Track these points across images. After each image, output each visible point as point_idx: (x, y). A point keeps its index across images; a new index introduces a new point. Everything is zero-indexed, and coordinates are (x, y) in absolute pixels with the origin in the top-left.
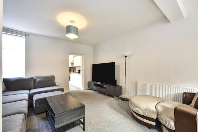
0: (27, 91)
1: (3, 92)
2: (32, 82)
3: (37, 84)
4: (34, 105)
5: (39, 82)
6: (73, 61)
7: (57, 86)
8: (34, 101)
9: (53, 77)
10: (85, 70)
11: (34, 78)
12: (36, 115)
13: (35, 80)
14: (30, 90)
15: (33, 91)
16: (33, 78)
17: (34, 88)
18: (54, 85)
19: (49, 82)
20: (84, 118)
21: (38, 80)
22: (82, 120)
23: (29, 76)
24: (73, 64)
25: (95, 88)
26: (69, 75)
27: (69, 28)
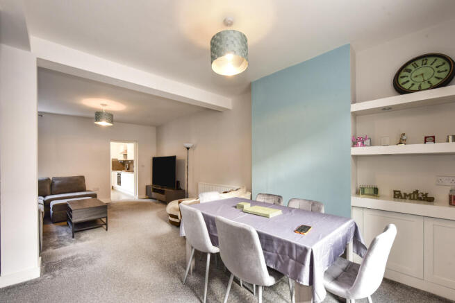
0: (42, 199)
2: (48, 186)
3: (54, 189)
4: (52, 212)
5: (59, 186)
6: (126, 151)
7: (88, 191)
8: (51, 207)
9: (82, 178)
10: (141, 166)
11: (51, 179)
12: (53, 223)
13: (53, 182)
14: (44, 197)
16: (49, 179)
17: (52, 194)
18: (84, 190)
19: (76, 184)
20: (107, 218)
21: (57, 182)
22: (104, 220)
24: (125, 155)
25: (154, 195)
26: (119, 175)
27: (98, 115)
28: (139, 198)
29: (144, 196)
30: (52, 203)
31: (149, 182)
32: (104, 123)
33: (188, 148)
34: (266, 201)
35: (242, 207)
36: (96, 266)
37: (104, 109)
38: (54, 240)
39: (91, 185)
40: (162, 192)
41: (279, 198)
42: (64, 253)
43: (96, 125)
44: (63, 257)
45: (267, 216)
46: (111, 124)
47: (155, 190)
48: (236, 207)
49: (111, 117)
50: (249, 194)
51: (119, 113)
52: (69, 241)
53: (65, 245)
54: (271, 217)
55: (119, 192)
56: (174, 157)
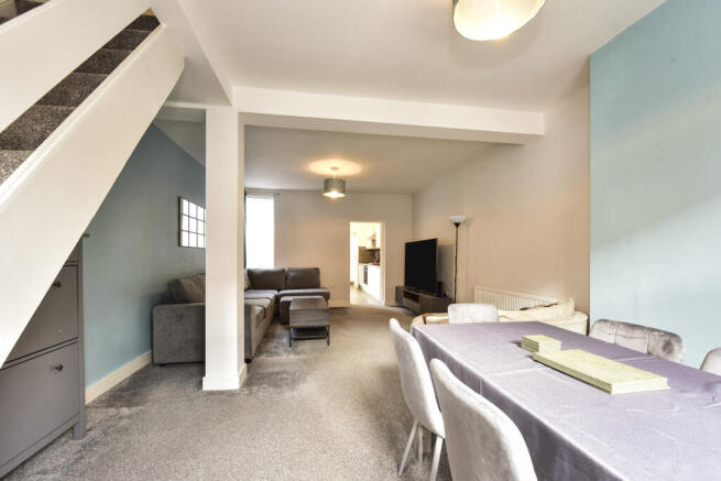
0: (276, 292)
1: (246, 290)
2: (283, 278)
3: (289, 283)
5: (294, 279)
6: (375, 235)
7: (323, 288)
8: (280, 303)
9: (317, 270)
11: (286, 270)
13: (288, 274)
14: (278, 290)
15: (282, 292)
16: (284, 270)
18: (318, 286)
19: (309, 278)
21: (291, 274)
23: (280, 268)
24: (374, 241)
25: (406, 301)
26: (366, 269)
27: (328, 183)
28: (386, 304)
29: (393, 302)
30: (283, 299)
31: (400, 281)
32: (334, 194)
33: (457, 225)
34: (623, 343)
35: (534, 347)
36: (295, 393)
37: (335, 174)
38: (271, 345)
39: (327, 281)
40: (415, 298)
41: (670, 341)
42: (273, 365)
43: (326, 197)
44: (270, 370)
45: (604, 388)
46: (342, 195)
47: (407, 295)
48: (519, 344)
49: (342, 184)
50: (581, 319)
51: (353, 179)
52: (285, 351)
53: (278, 354)
54: (615, 391)
55: (365, 293)
56: (434, 242)
